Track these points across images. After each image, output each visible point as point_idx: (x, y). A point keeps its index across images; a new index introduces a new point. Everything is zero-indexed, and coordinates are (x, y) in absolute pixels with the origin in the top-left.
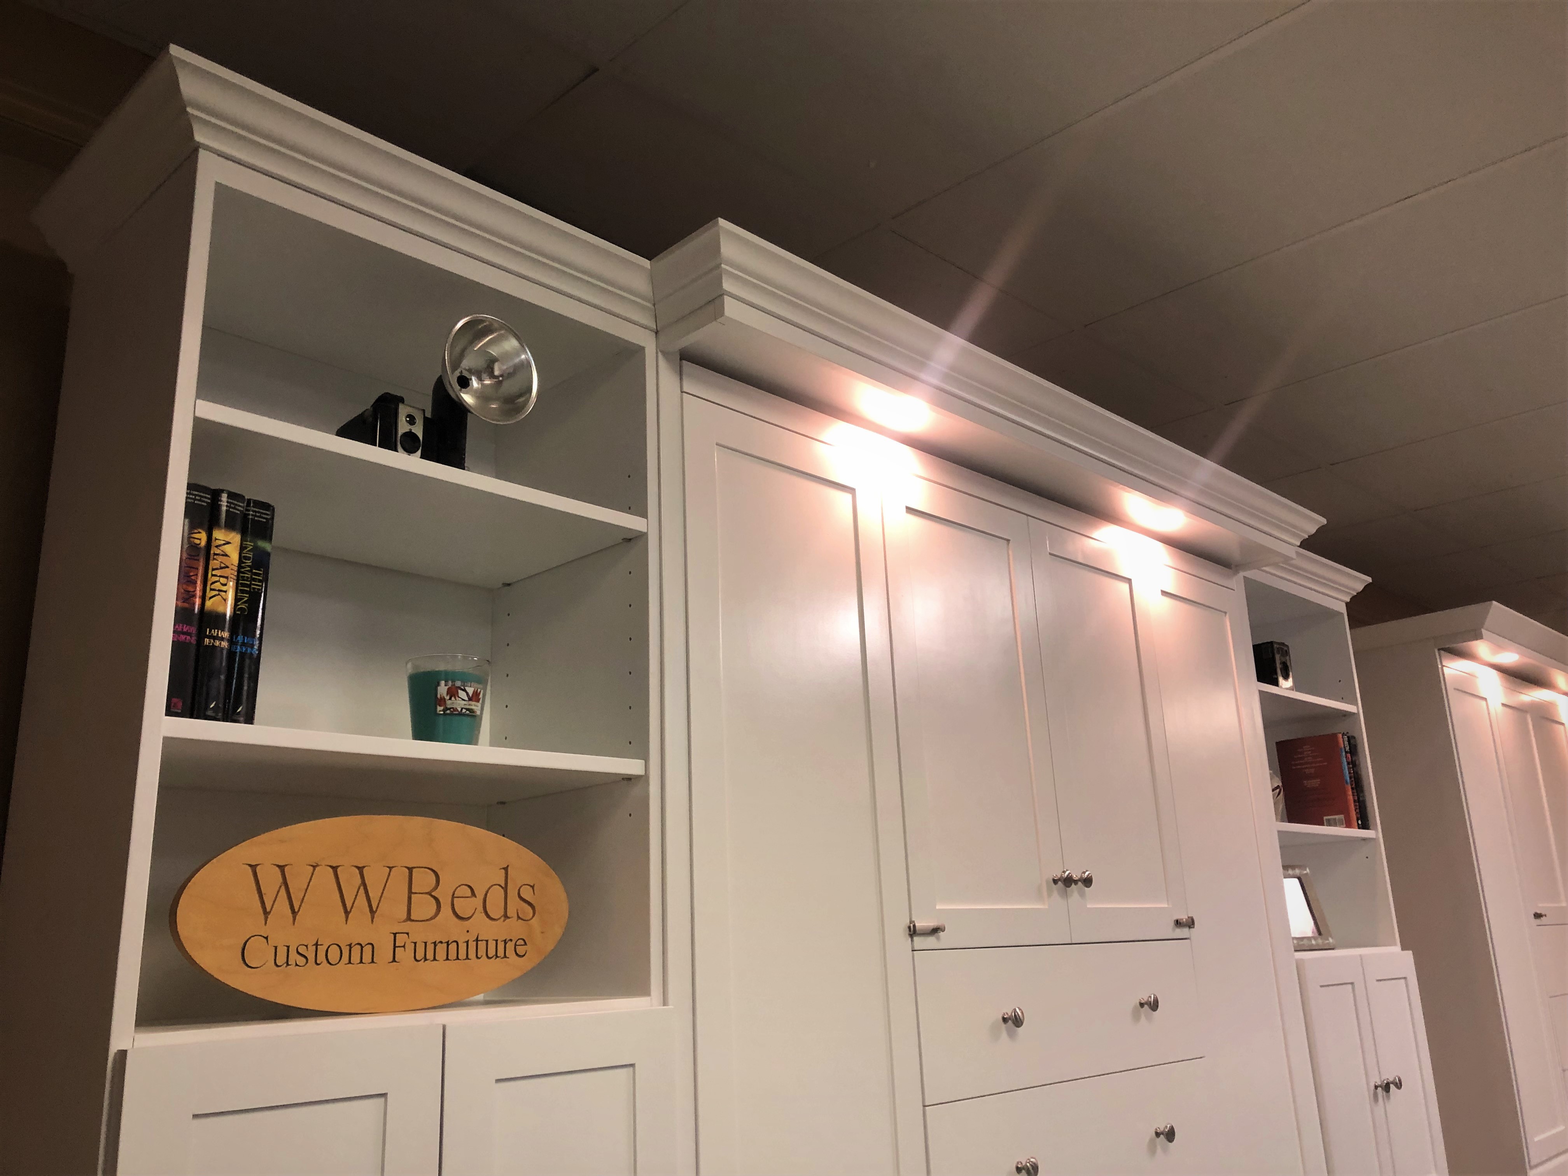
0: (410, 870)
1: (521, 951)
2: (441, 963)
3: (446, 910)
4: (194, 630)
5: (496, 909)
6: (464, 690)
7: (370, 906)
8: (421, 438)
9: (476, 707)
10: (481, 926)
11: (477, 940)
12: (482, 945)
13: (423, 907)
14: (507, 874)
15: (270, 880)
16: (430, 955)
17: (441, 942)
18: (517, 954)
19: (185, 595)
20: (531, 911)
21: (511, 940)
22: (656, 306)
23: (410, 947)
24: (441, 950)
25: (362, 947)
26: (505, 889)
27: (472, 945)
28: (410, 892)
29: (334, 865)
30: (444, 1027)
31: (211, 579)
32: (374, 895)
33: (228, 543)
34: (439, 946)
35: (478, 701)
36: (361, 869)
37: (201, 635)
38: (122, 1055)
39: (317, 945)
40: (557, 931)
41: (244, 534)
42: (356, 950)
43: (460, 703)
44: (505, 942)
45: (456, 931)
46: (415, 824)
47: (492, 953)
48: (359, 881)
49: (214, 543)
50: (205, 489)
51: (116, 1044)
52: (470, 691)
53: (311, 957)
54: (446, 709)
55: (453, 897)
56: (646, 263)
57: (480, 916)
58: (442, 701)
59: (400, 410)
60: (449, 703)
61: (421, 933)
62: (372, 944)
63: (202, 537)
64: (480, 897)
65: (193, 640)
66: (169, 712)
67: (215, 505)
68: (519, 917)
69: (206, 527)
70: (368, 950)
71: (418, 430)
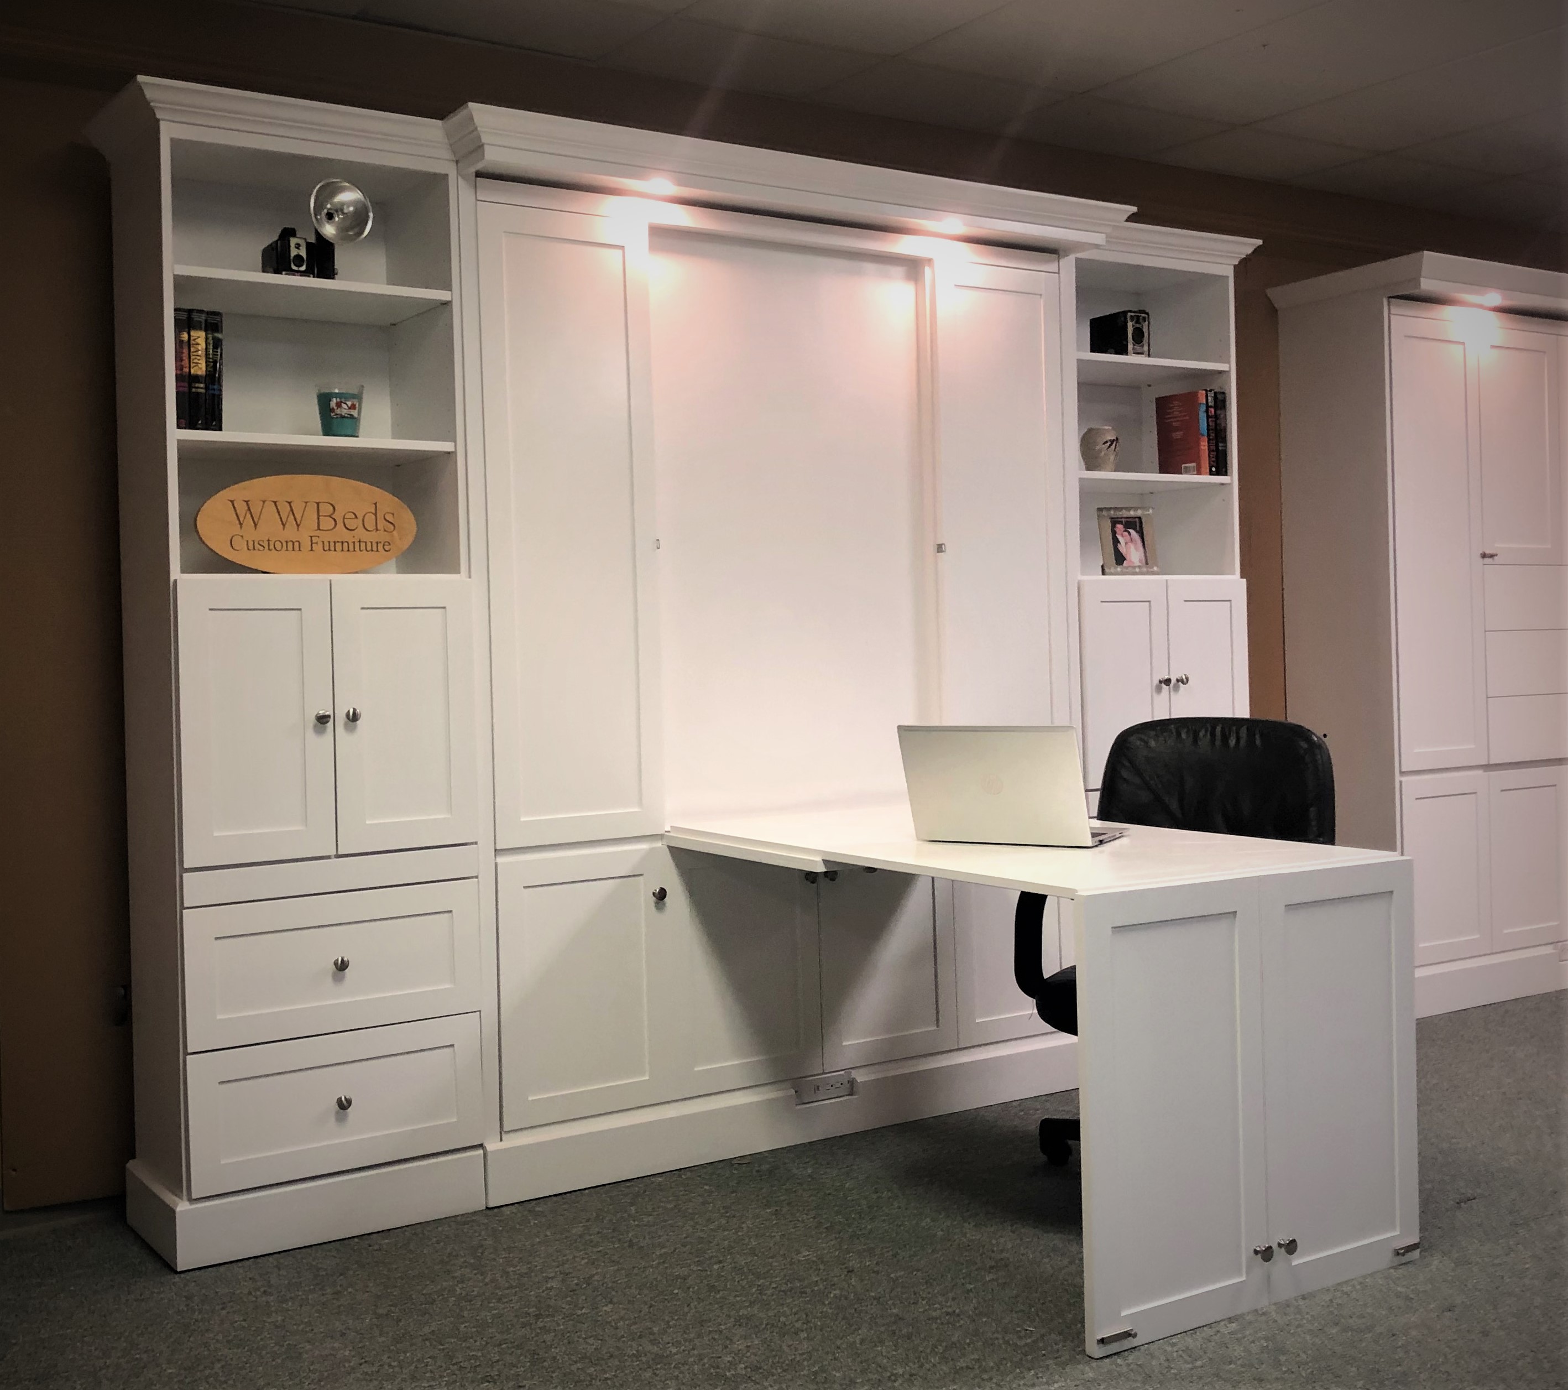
0: (318, 504)
1: (387, 548)
2: (339, 553)
3: (340, 524)
4: (186, 385)
5: (370, 524)
6: (345, 404)
7: (297, 522)
8: (305, 259)
9: (355, 413)
10: (361, 533)
11: (360, 542)
12: (363, 545)
13: (327, 523)
14: (376, 507)
15: (242, 509)
16: (332, 548)
17: (338, 542)
18: (385, 551)
19: (179, 367)
20: (393, 528)
21: (380, 542)
22: (453, 147)
23: (320, 544)
24: (339, 546)
25: (293, 543)
26: (376, 515)
27: (357, 544)
28: (319, 516)
29: (289, 501)
30: (330, 581)
31: (192, 357)
32: (298, 517)
33: (199, 337)
34: (337, 544)
35: (355, 409)
36: (289, 503)
37: (190, 387)
38: (175, 581)
39: (269, 540)
40: (410, 539)
41: (206, 331)
42: (290, 545)
43: (344, 410)
44: (377, 543)
45: (347, 536)
46: (319, 480)
47: (369, 548)
48: (289, 509)
49: (192, 338)
50: (184, 310)
51: (172, 579)
52: (349, 403)
53: (267, 547)
54: (336, 414)
55: (344, 518)
56: (439, 122)
57: (361, 528)
58: (333, 410)
59: (291, 241)
60: (338, 411)
61: (327, 537)
62: (299, 542)
63: (185, 336)
64: (360, 518)
65: (186, 390)
66: (179, 427)
67: (190, 318)
68: (385, 531)
69: (187, 330)
70: (296, 544)
71: (303, 253)
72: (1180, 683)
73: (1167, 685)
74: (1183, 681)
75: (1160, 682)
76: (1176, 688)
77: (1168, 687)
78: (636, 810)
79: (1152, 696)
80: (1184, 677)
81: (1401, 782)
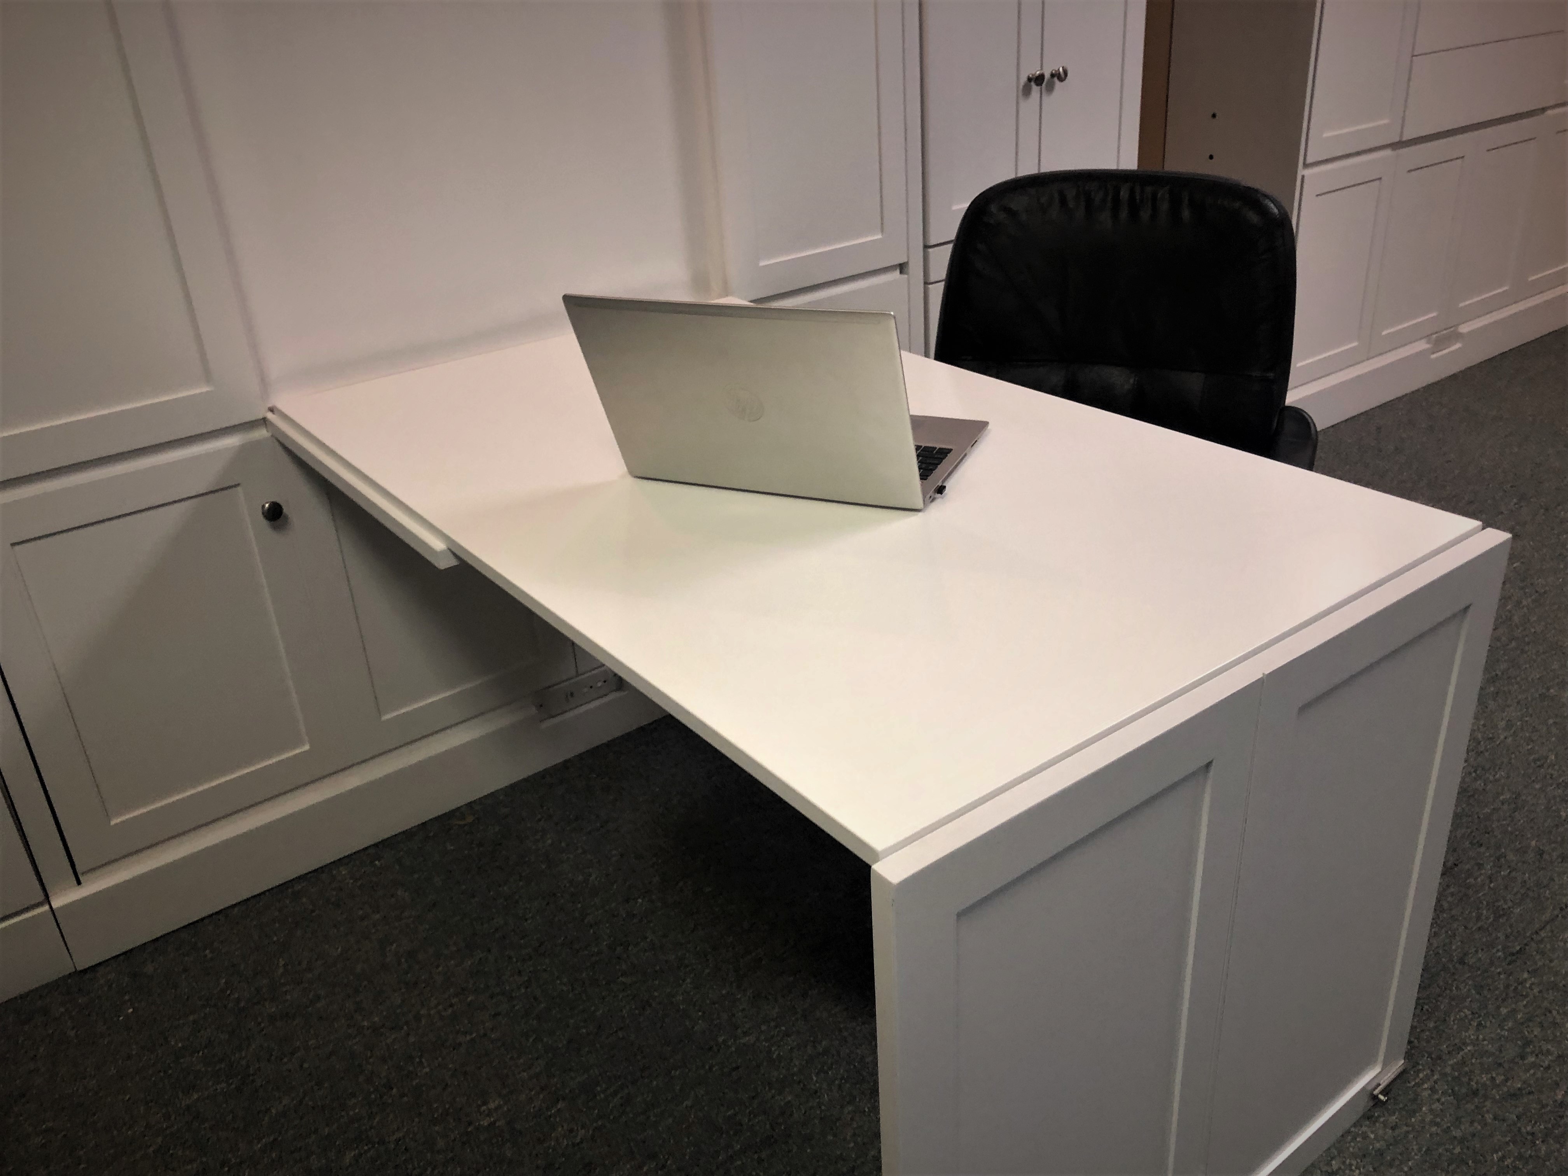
72: (1056, 79)
73: (1037, 85)
74: (1060, 76)
75: (1030, 80)
76: (1050, 88)
77: (1039, 87)
78: (204, 389)
79: (1018, 103)
80: (1061, 70)
81: (1303, 177)
